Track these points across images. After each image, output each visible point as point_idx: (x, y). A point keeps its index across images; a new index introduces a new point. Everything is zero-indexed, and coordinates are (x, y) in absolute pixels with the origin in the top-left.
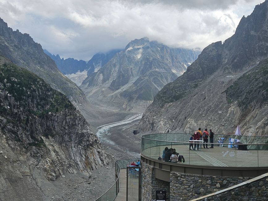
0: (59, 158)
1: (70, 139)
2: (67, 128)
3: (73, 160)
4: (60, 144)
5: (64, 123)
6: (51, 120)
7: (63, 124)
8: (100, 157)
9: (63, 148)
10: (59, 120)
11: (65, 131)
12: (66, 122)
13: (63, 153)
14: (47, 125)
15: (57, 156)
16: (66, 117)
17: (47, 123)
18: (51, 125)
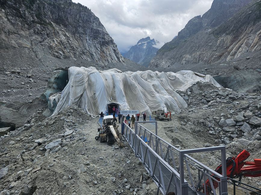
0: (70, 42)
1: (84, 32)
2: (80, 21)
3: (88, 51)
4: (74, 33)
5: (78, 16)
6: (64, 11)
7: (76, 17)
8: (116, 55)
9: (76, 37)
10: (72, 13)
11: (79, 24)
12: (80, 17)
13: (77, 42)
14: (58, 15)
15: (67, 40)
16: (80, 12)
17: (59, 13)
18: (63, 16)
